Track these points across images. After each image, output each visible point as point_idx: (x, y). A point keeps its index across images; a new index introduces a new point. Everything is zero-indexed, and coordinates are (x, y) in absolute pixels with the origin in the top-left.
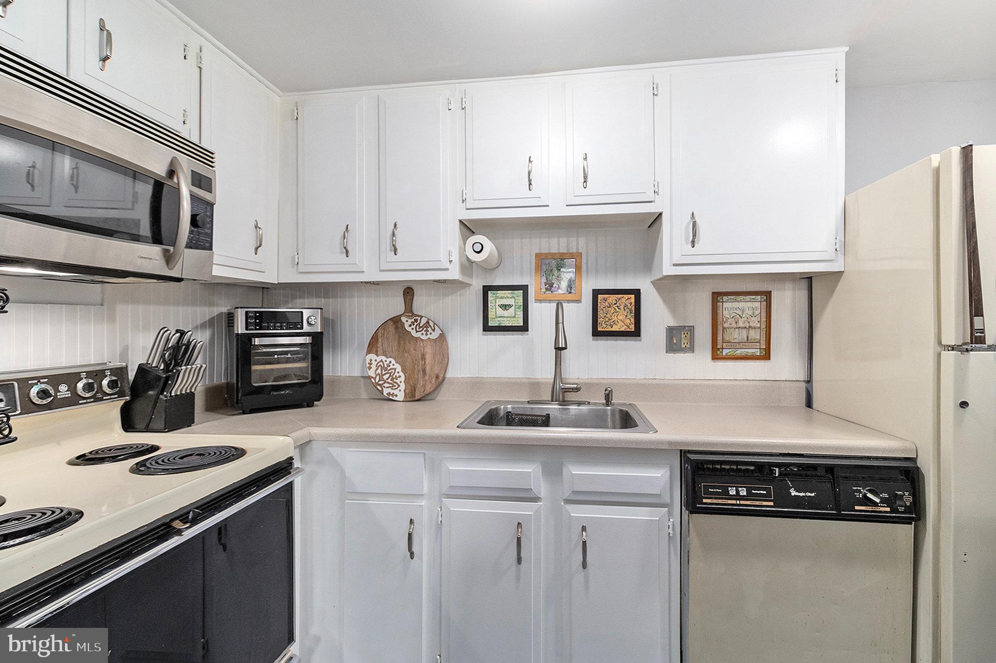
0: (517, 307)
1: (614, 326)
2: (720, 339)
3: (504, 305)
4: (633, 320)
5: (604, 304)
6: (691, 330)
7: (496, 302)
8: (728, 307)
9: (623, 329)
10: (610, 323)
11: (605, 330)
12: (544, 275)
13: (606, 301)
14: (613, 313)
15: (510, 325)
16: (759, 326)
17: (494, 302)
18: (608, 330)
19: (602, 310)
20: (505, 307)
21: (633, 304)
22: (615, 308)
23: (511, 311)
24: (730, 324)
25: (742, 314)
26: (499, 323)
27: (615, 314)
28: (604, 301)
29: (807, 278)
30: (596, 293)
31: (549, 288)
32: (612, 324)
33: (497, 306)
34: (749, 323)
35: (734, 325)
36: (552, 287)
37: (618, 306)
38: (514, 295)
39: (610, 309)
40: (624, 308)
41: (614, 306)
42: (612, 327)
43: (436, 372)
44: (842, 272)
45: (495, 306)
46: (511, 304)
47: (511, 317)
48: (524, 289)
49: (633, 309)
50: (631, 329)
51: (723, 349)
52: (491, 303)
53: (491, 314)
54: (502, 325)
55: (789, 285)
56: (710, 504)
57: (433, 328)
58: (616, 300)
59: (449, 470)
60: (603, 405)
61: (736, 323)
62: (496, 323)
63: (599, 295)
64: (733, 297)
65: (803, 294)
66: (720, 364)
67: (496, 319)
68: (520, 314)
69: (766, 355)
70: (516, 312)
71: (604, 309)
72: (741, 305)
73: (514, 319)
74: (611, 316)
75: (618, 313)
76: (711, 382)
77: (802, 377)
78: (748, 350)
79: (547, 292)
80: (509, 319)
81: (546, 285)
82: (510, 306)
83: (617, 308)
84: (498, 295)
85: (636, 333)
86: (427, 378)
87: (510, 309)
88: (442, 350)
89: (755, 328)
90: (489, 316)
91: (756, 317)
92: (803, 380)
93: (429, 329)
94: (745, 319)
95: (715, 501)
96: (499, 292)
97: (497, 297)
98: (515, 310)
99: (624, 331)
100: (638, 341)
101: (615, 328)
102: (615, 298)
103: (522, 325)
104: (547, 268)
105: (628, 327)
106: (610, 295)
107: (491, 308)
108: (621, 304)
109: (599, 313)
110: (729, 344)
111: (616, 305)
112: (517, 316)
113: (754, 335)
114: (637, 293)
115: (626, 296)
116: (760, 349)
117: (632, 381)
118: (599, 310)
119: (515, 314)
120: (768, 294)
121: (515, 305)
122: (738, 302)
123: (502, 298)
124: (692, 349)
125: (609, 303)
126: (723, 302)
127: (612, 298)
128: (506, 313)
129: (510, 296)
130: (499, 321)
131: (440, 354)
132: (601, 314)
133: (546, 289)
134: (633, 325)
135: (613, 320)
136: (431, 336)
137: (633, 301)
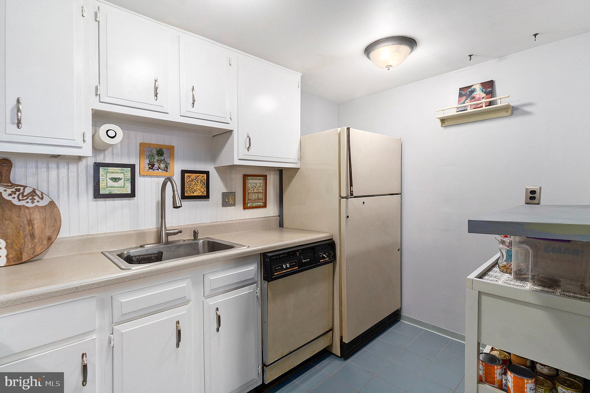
0: (126, 180)
1: (195, 193)
2: (247, 198)
3: (114, 178)
4: (205, 189)
5: (189, 179)
6: (233, 194)
7: (107, 176)
8: (251, 182)
9: (200, 194)
10: (192, 191)
11: (189, 195)
12: (148, 158)
13: (190, 177)
14: (194, 185)
15: (119, 193)
16: (262, 191)
17: (105, 175)
18: (191, 195)
19: (188, 183)
20: (115, 180)
21: (206, 179)
22: (195, 182)
23: (121, 183)
24: (251, 191)
25: (256, 186)
26: (110, 191)
27: (195, 185)
28: (189, 177)
29: (279, 170)
30: (183, 172)
31: (151, 167)
32: (194, 191)
33: (108, 179)
34: (258, 190)
35: (253, 191)
36: (154, 167)
37: (197, 181)
38: (123, 171)
39: (192, 182)
40: (200, 182)
41: (195, 181)
42: (193, 193)
43: (48, 234)
44: (299, 168)
45: (106, 178)
46: (121, 177)
47: (120, 187)
48: (132, 167)
49: (206, 182)
50: (205, 194)
51: (248, 203)
52: (102, 176)
53: (102, 185)
54: (112, 193)
55: (272, 173)
56: (277, 275)
57: (41, 197)
58: (196, 177)
59: (121, 302)
60: (192, 240)
61: (254, 190)
62: (107, 192)
63: (185, 174)
64: (252, 177)
65: (277, 177)
66: (247, 211)
67: (107, 189)
68: (129, 185)
69: (265, 206)
70: (125, 184)
71: (189, 182)
72: (256, 181)
73: (123, 189)
74: (193, 187)
75: (197, 185)
76: (244, 221)
77: (278, 214)
78: (258, 203)
79: (149, 170)
80: (119, 189)
81: (149, 165)
82: (120, 179)
83: (196, 182)
84: (109, 170)
85: (206, 197)
86: (36, 241)
87: (120, 181)
88: (54, 216)
89: (261, 193)
90: (101, 186)
91: (261, 187)
92: (278, 215)
93: (36, 197)
94: (257, 188)
95: (279, 273)
96: (109, 168)
97: (108, 172)
98: (124, 182)
99: (200, 196)
100: (208, 201)
101: (196, 194)
102: (195, 176)
103: (130, 193)
104: (150, 154)
105: (203, 193)
106: (192, 174)
107: (102, 181)
108: (199, 179)
109: (185, 185)
110: (251, 201)
111: (196, 180)
112: (125, 186)
113: (261, 196)
114: (207, 173)
115: (202, 175)
116: (263, 202)
117: (205, 225)
118: (185, 183)
119: (124, 185)
120: (265, 177)
121: (125, 179)
122: (254, 180)
123: (112, 173)
124: (234, 205)
125: (192, 179)
126: (248, 180)
127: (193, 176)
128: (116, 184)
129: (119, 171)
130: (109, 190)
131: (51, 219)
132: (186, 185)
133: (149, 168)
134: (206, 192)
135: (194, 189)
136: (39, 204)
137: (205, 178)
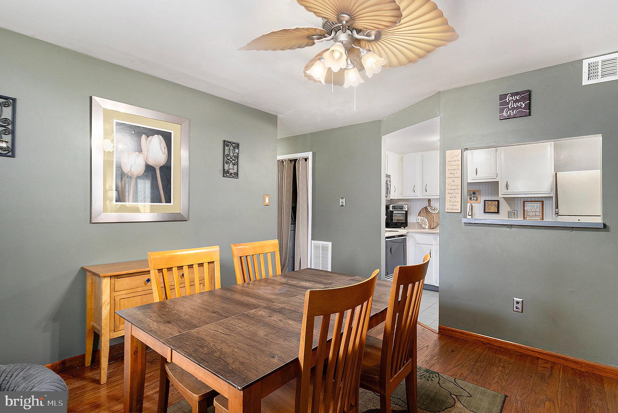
2: (526, 215)
4: (497, 209)
11: (488, 211)
24: (529, 210)
25: (533, 208)
31: (470, 200)
34: (536, 210)
49: (497, 205)
55: (550, 200)
57: (436, 210)
63: (486, 202)
75: (492, 207)
78: (535, 218)
85: (498, 212)
86: (434, 223)
89: (538, 212)
91: (538, 208)
99: (494, 212)
101: (491, 211)
102: (491, 202)
108: (493, 204)
110: (529, 216)
113: (538, 214)
114: (498, 201)
115: (495, 202)
118: (486, 206)
120: (543, 202)
122: (532, 203)
125: (489, 204)
126: (527, 204)
131: (438, 217)
136: (436, 212)
137: (497, 203)
